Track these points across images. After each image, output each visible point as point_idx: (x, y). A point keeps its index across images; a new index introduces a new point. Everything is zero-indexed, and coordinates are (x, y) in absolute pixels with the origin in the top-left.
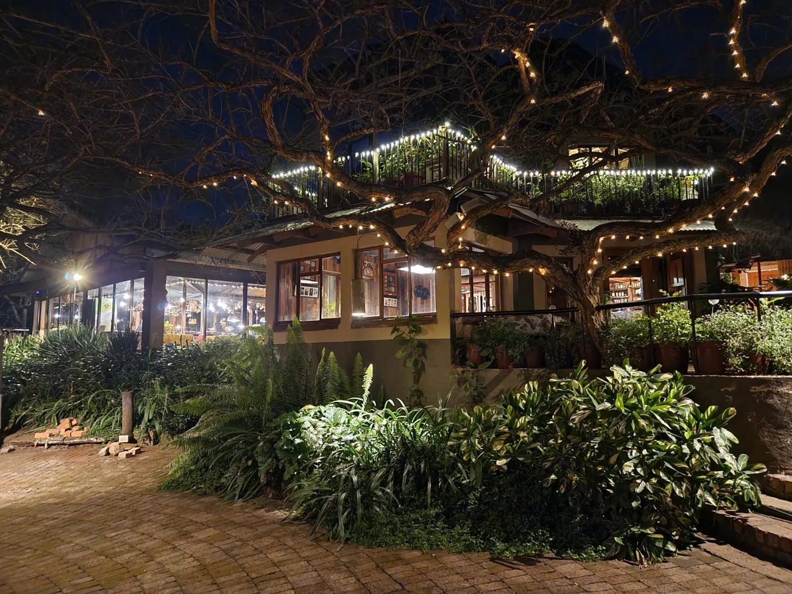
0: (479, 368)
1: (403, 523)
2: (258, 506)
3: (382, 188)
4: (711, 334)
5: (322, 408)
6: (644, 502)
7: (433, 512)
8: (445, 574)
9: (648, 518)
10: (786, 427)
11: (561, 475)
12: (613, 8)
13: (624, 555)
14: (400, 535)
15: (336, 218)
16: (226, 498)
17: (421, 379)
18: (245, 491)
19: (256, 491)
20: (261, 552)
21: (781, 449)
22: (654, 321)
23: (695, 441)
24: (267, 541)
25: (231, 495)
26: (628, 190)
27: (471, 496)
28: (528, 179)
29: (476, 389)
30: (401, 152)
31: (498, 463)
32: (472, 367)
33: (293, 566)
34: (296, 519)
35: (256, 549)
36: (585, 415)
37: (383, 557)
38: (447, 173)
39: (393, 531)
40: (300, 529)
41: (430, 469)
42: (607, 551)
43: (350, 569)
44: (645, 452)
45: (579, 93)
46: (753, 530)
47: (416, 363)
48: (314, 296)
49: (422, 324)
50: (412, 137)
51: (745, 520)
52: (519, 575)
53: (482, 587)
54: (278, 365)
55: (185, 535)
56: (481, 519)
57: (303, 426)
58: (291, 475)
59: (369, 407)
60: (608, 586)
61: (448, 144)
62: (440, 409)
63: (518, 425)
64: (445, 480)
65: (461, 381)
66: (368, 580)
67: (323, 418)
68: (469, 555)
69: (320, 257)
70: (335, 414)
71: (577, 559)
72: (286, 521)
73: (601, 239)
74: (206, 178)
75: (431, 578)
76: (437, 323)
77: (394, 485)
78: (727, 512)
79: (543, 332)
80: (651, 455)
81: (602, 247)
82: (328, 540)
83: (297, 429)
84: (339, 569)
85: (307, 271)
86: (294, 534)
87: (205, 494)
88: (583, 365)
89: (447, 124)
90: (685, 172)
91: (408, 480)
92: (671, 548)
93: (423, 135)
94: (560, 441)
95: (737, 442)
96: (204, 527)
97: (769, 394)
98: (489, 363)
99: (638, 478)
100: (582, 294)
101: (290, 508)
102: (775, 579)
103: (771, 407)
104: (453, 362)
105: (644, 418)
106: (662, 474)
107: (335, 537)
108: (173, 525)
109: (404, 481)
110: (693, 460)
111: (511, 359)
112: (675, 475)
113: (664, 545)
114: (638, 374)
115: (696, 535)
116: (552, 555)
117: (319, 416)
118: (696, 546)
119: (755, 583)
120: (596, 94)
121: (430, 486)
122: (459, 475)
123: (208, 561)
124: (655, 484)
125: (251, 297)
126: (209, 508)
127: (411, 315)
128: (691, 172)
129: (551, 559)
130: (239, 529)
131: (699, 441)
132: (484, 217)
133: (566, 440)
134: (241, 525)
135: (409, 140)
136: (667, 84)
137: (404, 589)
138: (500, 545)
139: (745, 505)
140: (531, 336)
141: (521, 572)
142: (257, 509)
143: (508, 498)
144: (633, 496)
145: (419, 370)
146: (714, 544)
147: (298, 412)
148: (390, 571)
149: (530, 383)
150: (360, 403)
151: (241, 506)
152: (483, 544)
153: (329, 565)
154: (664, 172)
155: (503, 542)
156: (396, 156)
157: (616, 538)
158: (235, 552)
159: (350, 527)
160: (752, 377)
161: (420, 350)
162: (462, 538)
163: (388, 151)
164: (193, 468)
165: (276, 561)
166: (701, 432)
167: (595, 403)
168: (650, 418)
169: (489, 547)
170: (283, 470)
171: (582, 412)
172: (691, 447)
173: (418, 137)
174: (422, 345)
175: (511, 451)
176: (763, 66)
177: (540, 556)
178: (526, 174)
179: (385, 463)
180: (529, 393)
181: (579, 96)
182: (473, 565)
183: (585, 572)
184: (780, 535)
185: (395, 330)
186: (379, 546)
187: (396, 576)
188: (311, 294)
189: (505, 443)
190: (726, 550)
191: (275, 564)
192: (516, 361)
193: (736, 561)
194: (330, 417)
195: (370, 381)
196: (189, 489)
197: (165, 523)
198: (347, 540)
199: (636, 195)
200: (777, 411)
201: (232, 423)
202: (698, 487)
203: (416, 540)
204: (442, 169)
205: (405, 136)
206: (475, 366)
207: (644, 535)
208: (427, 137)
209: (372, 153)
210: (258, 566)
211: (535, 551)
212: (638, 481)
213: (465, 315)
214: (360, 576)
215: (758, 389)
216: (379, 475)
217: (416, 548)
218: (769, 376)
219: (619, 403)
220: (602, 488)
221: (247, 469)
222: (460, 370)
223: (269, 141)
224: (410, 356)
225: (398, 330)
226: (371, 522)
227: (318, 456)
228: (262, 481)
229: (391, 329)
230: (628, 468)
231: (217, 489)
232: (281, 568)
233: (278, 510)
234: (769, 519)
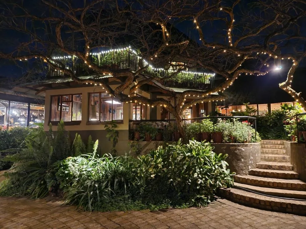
0: (139, 141)
1: (115, 201)
2: (48, 200)
3: (108, 70)
4: (219, 129)
5: (75, 158)
6: (201, 186)
7: (127, 196)
8: (135, 219)
9: (202, 192)
10: (240, 160)
11: (175, 179)
12: (198, 16)
13: (195, 205)
14: (115, 206)
15: (85, 80)
16: (31, 198)
17: (116, 145)
18: (41, 194)
19: (45, 194)
20: (55, 219)
21: (238, 167)
22: (201, 125)
23: (216, 165)
24: (56, 214)
25: (33, 196)
26: (189, 79)
27: (141, 189)
28: (156, 71)
29: (138, 149)
30: (110, 55)
31: (152, 176)
32: (136, 141)
33: (72, 223)
34: (67, 204)
35: (53, 218)
36: (182, 157)
37: (109, 215)
38: (129, 66)
39: (112, 205)
40: (70, 208)
41: (125, 180)
42: (189, 204)
43: (97, 221)
44: (201, 170)
45: (182, 43)
46: (232, 194)
47: (114, 139)
48: (67, 111)
49: (117, 124)
50: (115, 50)
51: (230, 191)
52: (162, 216)
53: (150, 222)
54: (53, 140)
55: (16, 215)
56: (145, 197)
57: (69, 166)
58: (63, 186)
59: (96, 157)
60: (192, 216)
61: (130, 55)
62: (126, 157)
63: (158, 162)
64: (131, 184)
65: (132, 146)
66: (106, 225)
67: (76, 162)
68: (142, 211)
69: (72, 95)
70: (82, 160)
71: (180, 208)
72: (63, 205)
73: (186, 96)
74: (22, 56)
75: (130, 221)
76: (123, 124)
77: (111, 187)
78: (224, 188)
79: (161, 128)
80: (203, 170)
81: (186, 98)
82: (85, 211)
83: (66, 167)
84: (92, 222)
85: (65, 100)
86: (68, 210)
87: (20, 197)
88: (180, 140)
89: (130, 47)
90: (206, 74)
91: (116, 185)
92: (209, 201)
93: (120, 50)
94: (173, 167)
95: (228, 165)
96: (24, 211)
97: (236, 149)
98: (143, 139)
99: (199, 179)
100: (178, 115)
101: (64, 200)
102: (240, 209)
103: (236, 154)
104: (129, 139)
105: (202, 158)
106: (206, 177)
107: (88, 209)
108: (7, 211)
109: (115, 185)
110: (216, 172)
111: (151, 138)
112: (210, 177)
113: (207, 201)
114: (199, 143)
115: (215, 197)
116: (171, 208)
117: (75, 161)
118: (216, 200)
119: (235, 211)
120: (186, 45)
121: (125, 186)
122: (136, 182)
123: (31, 225)
124: (204, 180)
125: (32, 110)
126: (24, 203)
127: (112, 120)
128: (208, 74)
129: (171, 209)
130: (41, 211)
131: (217, 165)
132: (144, 84)
133: (175, 167)
134: (42, 209)
135: (114, 51)
136: (213, 45)
137: (121, 226)
138: (153, 206)
139: (229, 186)
140: (158, 129)
141: (162, 215)
142: (47, 202)
143: (155, 189)
144: (197, 185)
145: (115, 142)
146: (221, 199)
147: (66, 160)
148: (114, 220)
149: (160, 146)
150: (92, 155)
151: (39, 201)
152: (147, 206)
153: (88, 221)
154: (200, 73)
155: (154, 205)
156: (108, 56)
157: (192, 200)
158: (43, 220)
159: (93, 205)
160: (231, 144)
161: (116, 134)
162: (139, 205)
163: (105, 54)
164: (12, 186)
165: (63, 222)
166: (217, 162)
167: (186, 153)
168: (204, 158)
169: (149, 207)
170: (59, 184)
171: (181, 156)
172: (215, 167)
173: (118, 50)
174: (117, 132)
175: (156, 171)
176: (237, 43)
177: (167, 208)
178: (155, 69)
179: (106, 179)
180: (160, 150)
181: (181, 44)
182: (145, 214)
183: (183, 213)
184: (241, 195)
185: (106, 126)
186: (107, 211)
187: (116, 222)
188: (66, 110)
189: (153, 169)
190: (224, 201)
191: (63, 223)
192: (153, 138)
193: (228, 204)
194: (79, 161)
195: (97, 146)
196: (11, 195)
197: (3, 211)
198: (93, 210)
199: (191, 81)
200: (238, 155)
201: (32, 165)
202: (217, 180)
203: (121, 207)
204: (127, 64)
205: (112, 49)
206: (138, 140)
207: (201, 198)
208: (121, 51)
209: (98, 54)
210: (56, 224)
211: (166, 207)
212: (199, 180)
213: (134, 121)
214: (102, 223)
215: (233, 148)
216: (104, 184)
217: (122, 210)
218: (235, 144)
219: (194, 153)
220: (187, 183)
221: (41, 185)
222: (132, 142)
223: (58, 45)
224: (112, 136)
225: (107, 126)
226: (102, 202)
227: (76, 178)
228: (49, 189)
229: (104, 126)
230: (196, 175)
231: (25, 195)
232: (67, 224)
233: (58, 201)
234: (236, 190)
